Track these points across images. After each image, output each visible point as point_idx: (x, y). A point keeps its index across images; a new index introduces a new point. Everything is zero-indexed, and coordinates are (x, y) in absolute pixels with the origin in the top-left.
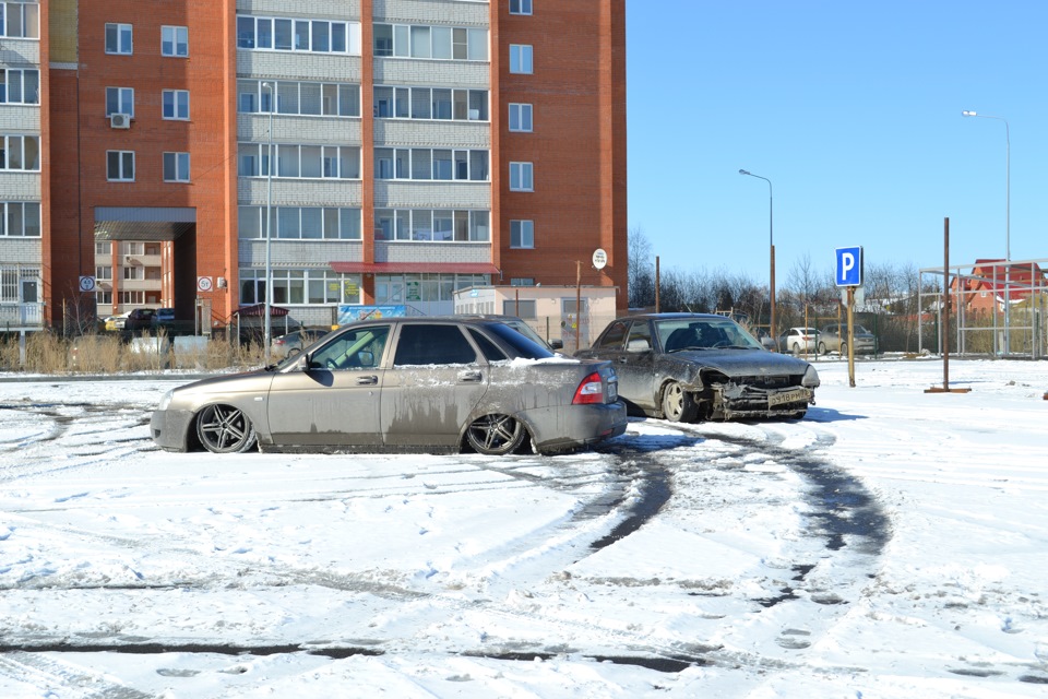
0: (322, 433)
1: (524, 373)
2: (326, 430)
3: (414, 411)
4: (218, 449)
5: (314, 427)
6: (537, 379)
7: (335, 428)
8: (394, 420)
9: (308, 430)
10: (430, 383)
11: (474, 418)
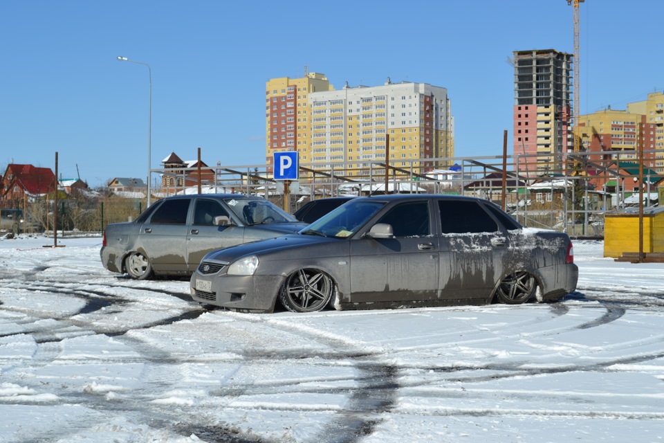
0: (393, 291)
1: (534, 240)
2: (396, 289)
3: (464, 271)
4: (303, 308)
5: (387, 287)
6: (543, 244)
7: (404, 287)
8: (450, 278)
9: (382, 289)
10: (474, 248)
11: (506, 275)
